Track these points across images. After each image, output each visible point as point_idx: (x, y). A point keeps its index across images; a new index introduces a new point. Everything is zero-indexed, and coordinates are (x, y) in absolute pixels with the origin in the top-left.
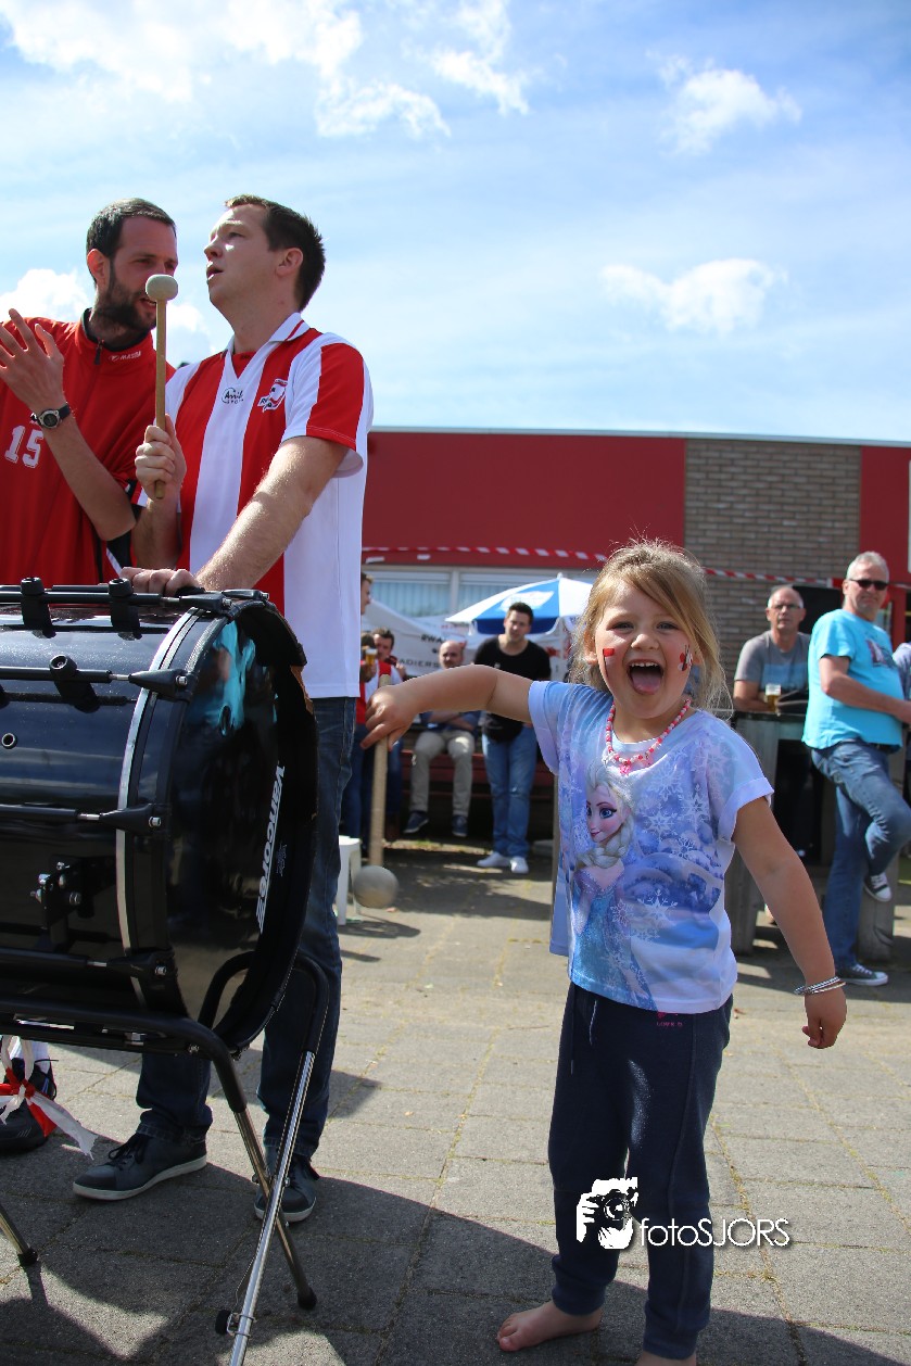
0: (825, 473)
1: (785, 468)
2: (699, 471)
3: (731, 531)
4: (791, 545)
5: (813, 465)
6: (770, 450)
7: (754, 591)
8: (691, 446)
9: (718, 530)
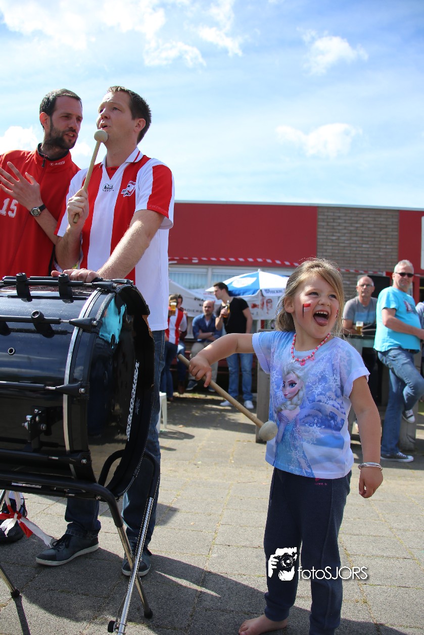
0: (382, 223)
1: (364, 220)
2: (323, 222)
3: (338, 250)
4: (366, 256)
5: (377, 219)
6: (357, 212)
7: (349, 277)
8: (320, 210)
9: (332, 249)
